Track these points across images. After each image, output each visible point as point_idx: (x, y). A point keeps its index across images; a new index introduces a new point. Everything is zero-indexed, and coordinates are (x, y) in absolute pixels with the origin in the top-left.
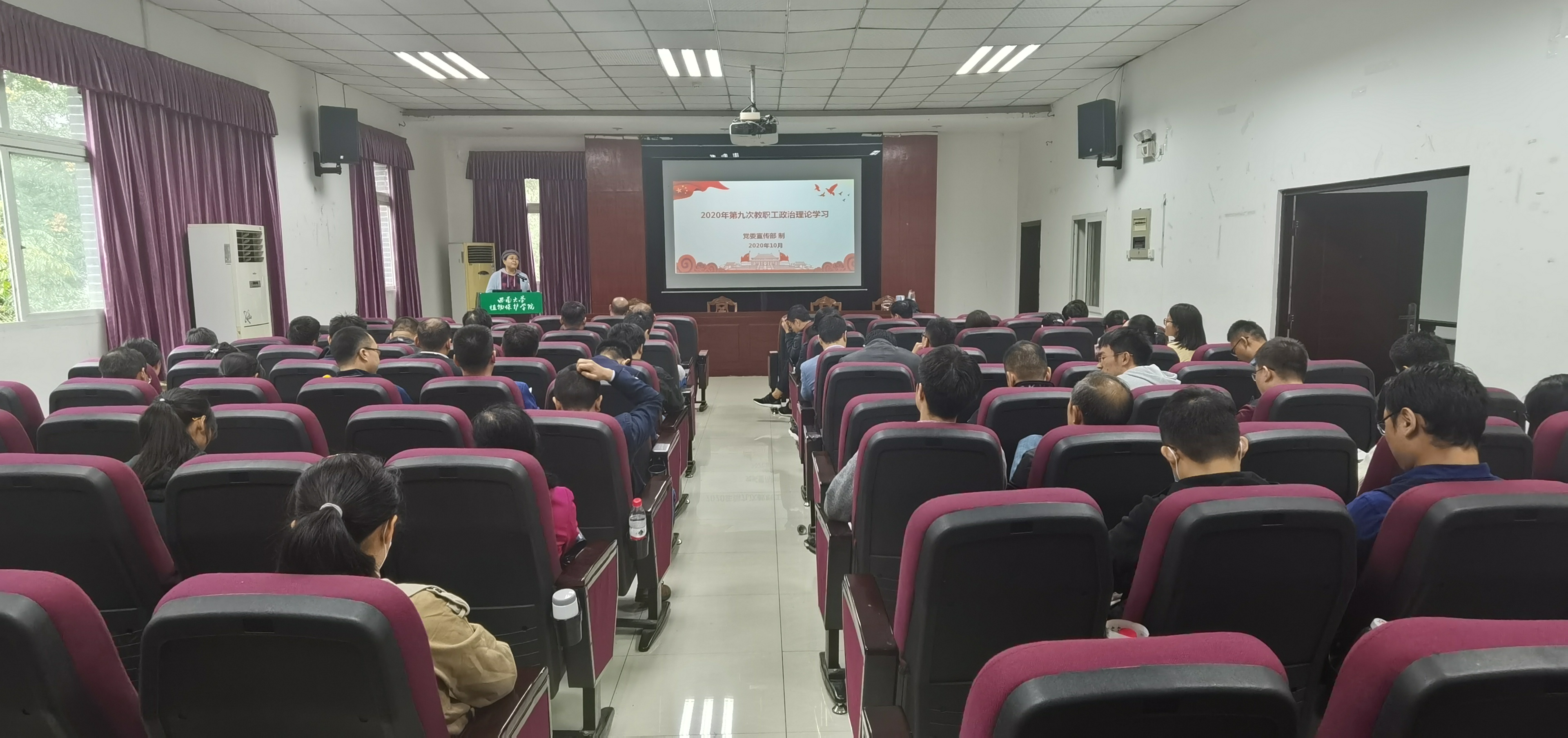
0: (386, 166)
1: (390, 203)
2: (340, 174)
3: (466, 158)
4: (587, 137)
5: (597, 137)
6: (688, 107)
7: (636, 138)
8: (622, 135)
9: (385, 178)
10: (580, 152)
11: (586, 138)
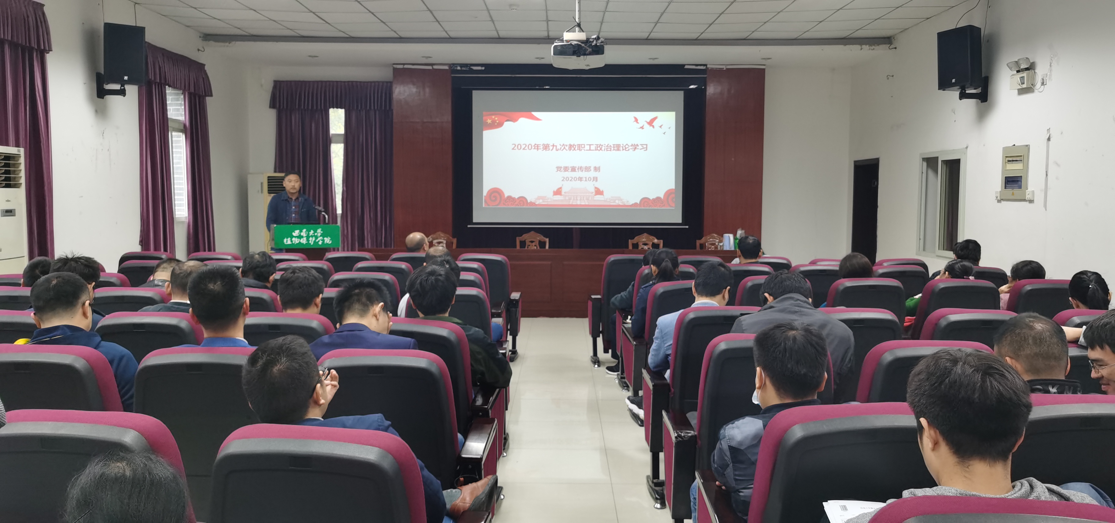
0: (181, 92)
1: (184, 130)
2: (124, 96)
3: (269, 87)
4: (395, 66)
5: (406, 66)
6: (502, 34)
7: (446, 67)
8: (432, 65)
9: (181, 105)
10: (387, 82)
11: (394, 69)
